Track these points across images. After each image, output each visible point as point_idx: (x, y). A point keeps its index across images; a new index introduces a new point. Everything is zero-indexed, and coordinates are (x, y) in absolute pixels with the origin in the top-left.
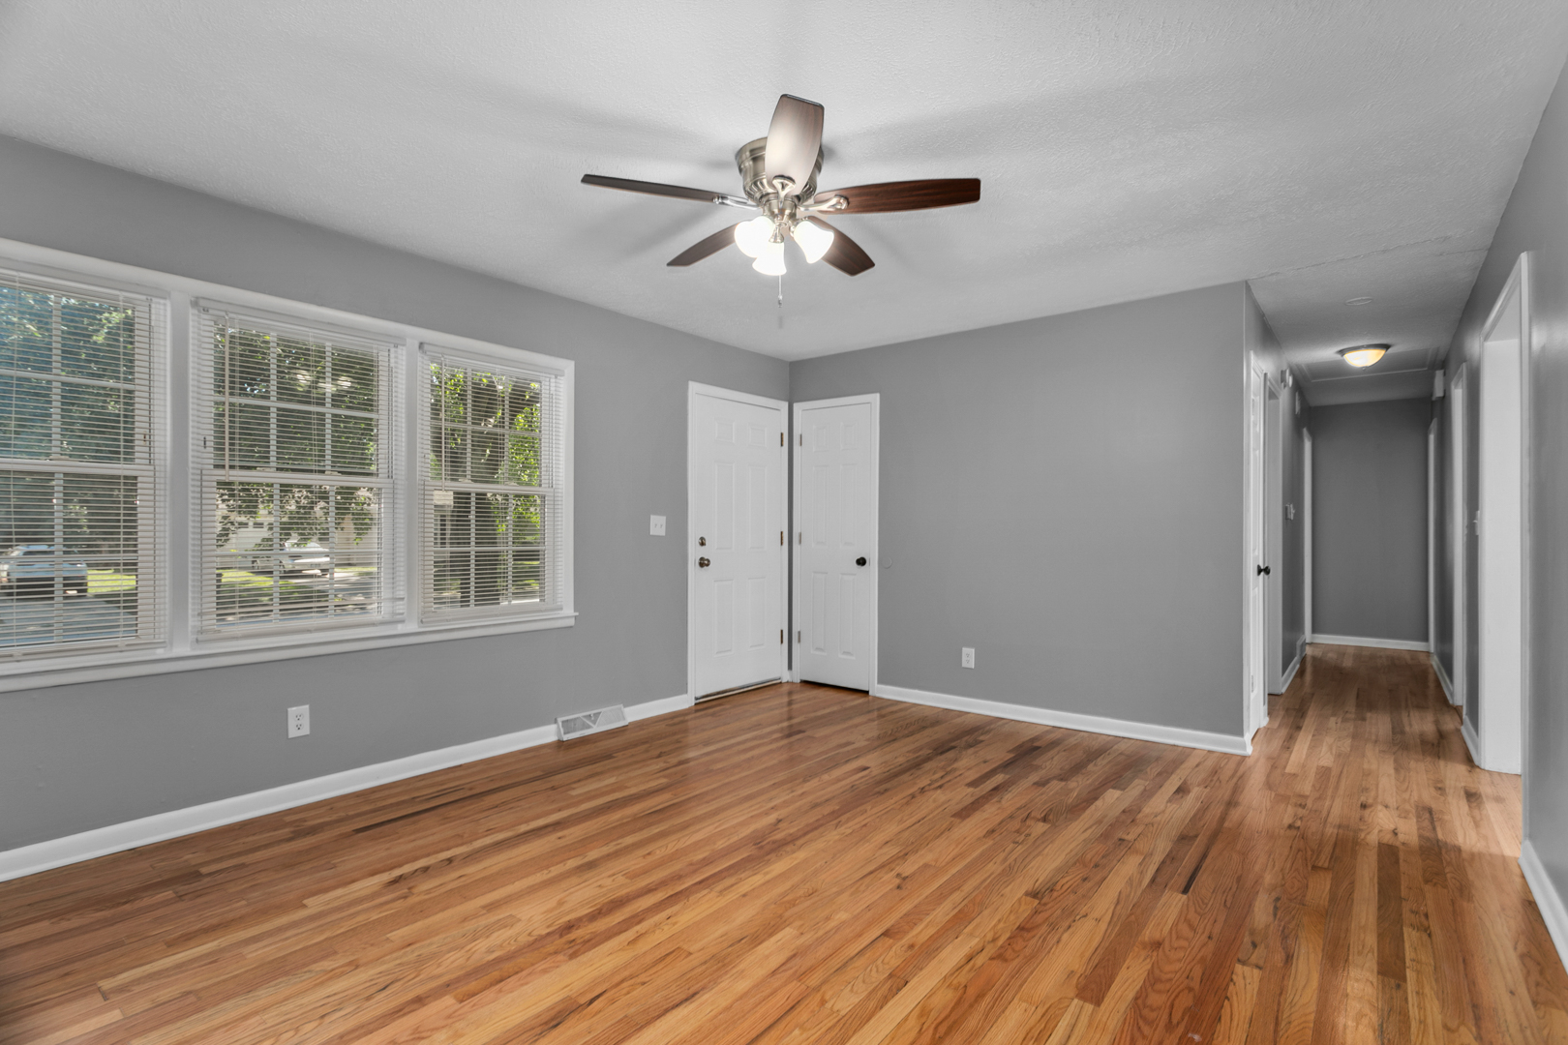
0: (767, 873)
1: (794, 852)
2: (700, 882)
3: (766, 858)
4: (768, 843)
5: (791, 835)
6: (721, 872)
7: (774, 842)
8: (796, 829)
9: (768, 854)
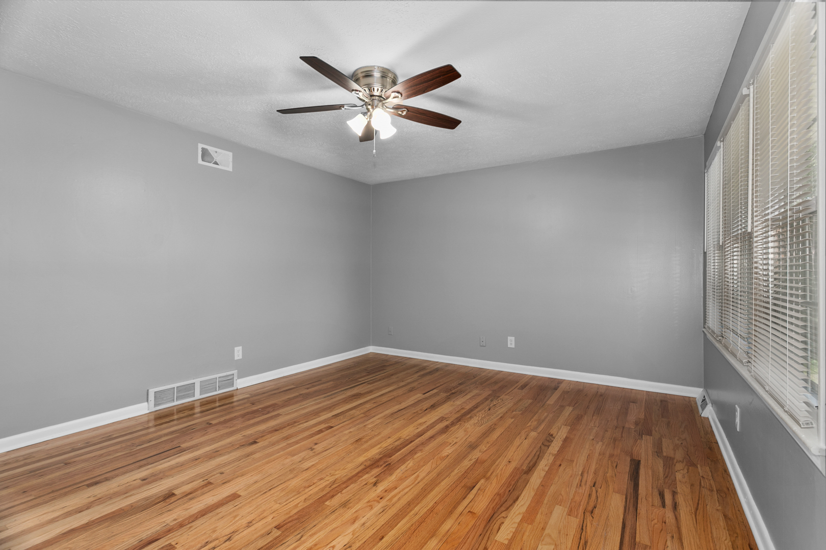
0: (380, 448)
1: (366, 461)
2: (411, 442)
3: (381, 456)
4: (381, 466)
5: (367, 473)
6: (404, 447)
7: (378, 466)
8: (364, 478)
9: (381, 458)
